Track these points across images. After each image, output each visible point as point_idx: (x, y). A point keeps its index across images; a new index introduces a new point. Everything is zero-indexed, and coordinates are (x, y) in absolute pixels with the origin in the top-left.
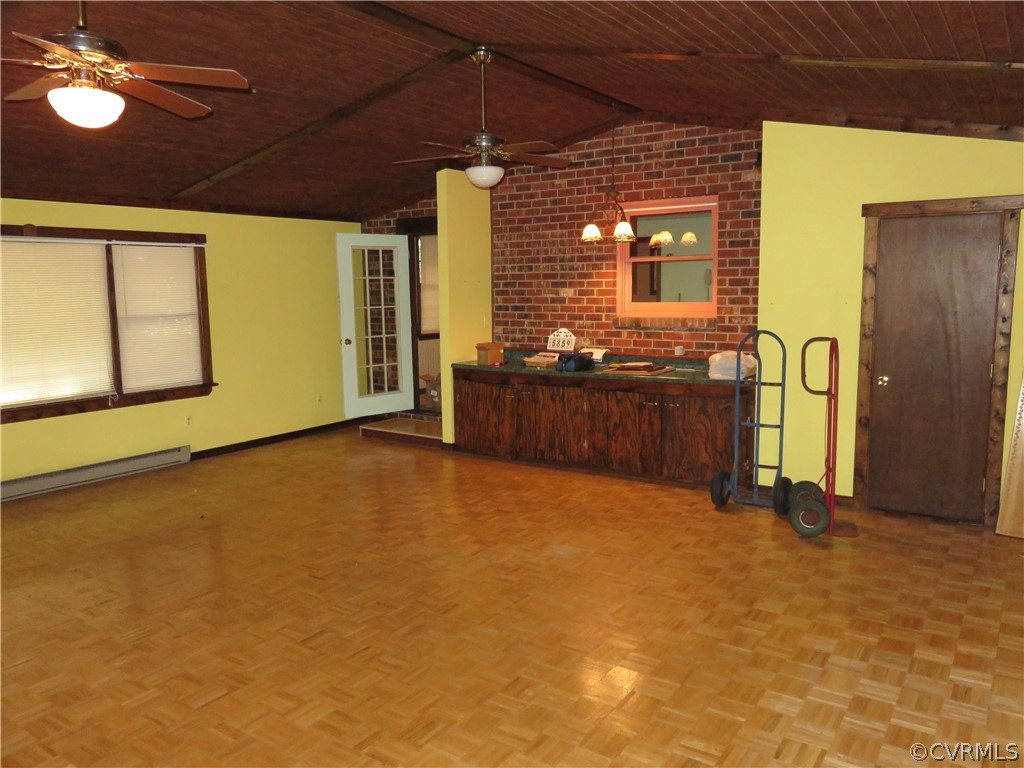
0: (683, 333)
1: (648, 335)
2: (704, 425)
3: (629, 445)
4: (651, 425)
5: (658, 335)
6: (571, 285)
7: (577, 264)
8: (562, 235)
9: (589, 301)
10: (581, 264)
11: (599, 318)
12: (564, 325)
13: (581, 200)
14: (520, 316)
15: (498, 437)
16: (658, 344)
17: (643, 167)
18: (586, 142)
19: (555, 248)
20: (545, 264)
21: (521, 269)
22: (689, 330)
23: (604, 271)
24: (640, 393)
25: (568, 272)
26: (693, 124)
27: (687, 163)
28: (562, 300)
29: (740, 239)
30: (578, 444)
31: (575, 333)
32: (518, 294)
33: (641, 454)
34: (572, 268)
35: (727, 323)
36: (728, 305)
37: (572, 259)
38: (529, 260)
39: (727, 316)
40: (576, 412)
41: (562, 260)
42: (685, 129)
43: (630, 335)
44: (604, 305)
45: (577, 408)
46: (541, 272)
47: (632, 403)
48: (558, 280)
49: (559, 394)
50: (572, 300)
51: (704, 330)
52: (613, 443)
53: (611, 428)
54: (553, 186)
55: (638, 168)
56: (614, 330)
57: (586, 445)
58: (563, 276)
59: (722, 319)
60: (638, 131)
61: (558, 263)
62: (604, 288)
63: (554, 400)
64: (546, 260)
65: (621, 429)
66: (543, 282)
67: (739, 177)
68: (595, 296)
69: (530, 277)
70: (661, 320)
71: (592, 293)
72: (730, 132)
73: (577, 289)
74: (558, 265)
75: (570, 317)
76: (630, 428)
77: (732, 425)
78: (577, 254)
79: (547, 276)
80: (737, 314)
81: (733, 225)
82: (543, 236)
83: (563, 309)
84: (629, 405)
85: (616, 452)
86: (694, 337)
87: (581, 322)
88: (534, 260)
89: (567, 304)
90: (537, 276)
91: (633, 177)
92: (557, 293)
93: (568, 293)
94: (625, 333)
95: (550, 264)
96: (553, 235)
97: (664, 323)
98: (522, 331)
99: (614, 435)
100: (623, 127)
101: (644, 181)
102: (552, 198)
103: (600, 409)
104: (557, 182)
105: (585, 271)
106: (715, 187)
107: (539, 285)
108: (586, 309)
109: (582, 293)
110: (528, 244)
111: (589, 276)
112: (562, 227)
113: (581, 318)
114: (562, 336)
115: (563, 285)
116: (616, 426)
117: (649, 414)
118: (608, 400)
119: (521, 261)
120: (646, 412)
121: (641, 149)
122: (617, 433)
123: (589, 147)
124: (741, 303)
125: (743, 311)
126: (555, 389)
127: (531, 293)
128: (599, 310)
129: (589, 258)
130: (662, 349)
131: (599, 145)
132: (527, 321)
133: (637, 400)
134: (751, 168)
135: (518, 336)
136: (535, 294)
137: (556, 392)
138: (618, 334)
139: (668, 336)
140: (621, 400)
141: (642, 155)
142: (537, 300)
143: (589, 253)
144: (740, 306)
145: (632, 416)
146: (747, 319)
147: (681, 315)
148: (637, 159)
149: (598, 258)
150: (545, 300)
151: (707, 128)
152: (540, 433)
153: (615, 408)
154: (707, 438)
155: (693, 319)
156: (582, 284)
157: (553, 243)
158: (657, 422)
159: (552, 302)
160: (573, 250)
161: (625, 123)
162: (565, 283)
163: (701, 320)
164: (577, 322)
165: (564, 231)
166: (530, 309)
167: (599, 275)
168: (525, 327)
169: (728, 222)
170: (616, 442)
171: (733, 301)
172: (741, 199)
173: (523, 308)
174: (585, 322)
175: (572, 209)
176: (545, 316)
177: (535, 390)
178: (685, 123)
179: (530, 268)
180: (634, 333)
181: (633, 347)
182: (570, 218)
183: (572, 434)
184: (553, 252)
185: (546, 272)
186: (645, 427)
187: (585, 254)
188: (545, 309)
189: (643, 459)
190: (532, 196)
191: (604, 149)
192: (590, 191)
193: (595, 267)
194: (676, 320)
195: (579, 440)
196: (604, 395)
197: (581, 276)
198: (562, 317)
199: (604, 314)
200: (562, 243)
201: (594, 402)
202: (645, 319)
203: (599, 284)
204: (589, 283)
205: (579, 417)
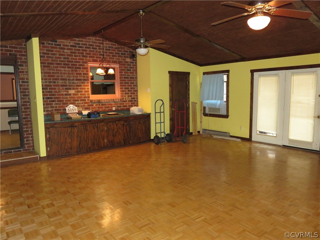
0: (113, 103)
1: (102, 105)
2: (140, 127)
3: (120, 138)
4: (126, 129)
5: (105, 105)
6: (73, 89)
7: (75, 81)
8: (68, 71)
9: (81, 94)
10: (77, 81)
11: (85, 100)
12: (71, 104)
13: (76, 59)
14: (50, 101)
15: (71, 147)
16: (105, 107)
17: (98, 52)
18: (77, 39)
19: (66, 75)
20: (61, 81)
21: (50, 82)
22: (115, 102)
23: (86, 84)
24: (123, 121)
25: (72, 84)
26: (113, 42)
27: (111, 53)
28: (70, 94)
29: (126, 77)
30: (103, 142)
31: (76, 106)
32: (49, 93)
33: (124, 139)
34: (73, 83)
35: (124, 100)
36: (124, 95)
37: (73, 80)
38: (54, 79)
39: (124, 98)
40: (102, 131)
41: (69, 80)
42: (110, 43)
43: (96, 105)
44: (87, 96)
45: (103, 129)
46: (60, 84)
47: (121, 125)
48: (68, 87)
49: (96, 126)
50: (74, 94)
51: (119, 102)
52: (115, 138)
53: (115, 133)
54: (64, 52)
55: (96, 52)
56: (91, 104)
57: (106, 141)
58: (70, 86)
59: (123, 99)
60: (96, 40)
61: (67, 81)
62: (86, 90)
63: (94, 128)
64: (61, 79)
65: (118, 133)
66: (61, 88)
67: (125, 60)
68: (83, 93)
69: (54, 86)
70: (107, 100)
71: (82, 92)
72: (123, 47)
73: (76, 90)
74: (67, 82)
75: (74, 100)
76: (120, 132)
77: (146, 125)
78: (75, 78)
79: (62, 86)
80: (127, 97)
81: (125, 73)
82: (60, 70)
83: (70, 98)
84: (120, 125)
85: (116, 140)
86: (116, 104)
87: (78, 102)
88: (56, 79)
89: (72, 96)
90: (58, 86)
91: (95, 54)
92: (68, 92)
93: (72, 92)
94: (95, 105)
95: (64, 81)
96: (64, 70)
97: (108, 101)
98: (52, 107)
99: (115, 135)
100: (91, 37)
101: (98, 56)
102: (63, 57)
103: (111, 128)
104: (65, 51)
105: (79, 84)
106: (119, 61)
107: (59, 89)
108: (80, 97)
109: (78, 92)
110: (53, 73)
111: (81, 86)
112: (68, 68)
113: (78, 101)
114: (71, 107)
115: (70, 89)
116: (116, 132)
117: (126, 127)
118: (113, 125)
119: (50, 79)
120: (125, 126)
121: (98, 46)
122: (117, 134)
123: (78, 41)
124: (127, 94)
125: (128, 96)
126: (94, 124)
127: (56, 92)
128: (85, 97)
129: (80, 80)
130: (107, 109)
131: (82, 41)
132: (54, 103)
133: (122, 123)
134: (128, 58)
135: (50, 109)
136: (57, 93)
137: (95, 126)
138: (92, 105)
139: (108, 104)
140: (117, 124)
141: (98, 48)
142: (58, 95)
143: (80, 78)
144: (127, 95)
145: (121, 128)
146: (129, 98)
147: (112, 98)
148: (96, 49)
149: (84, 80)
150: (63, 95)
151: (117, 44)
152: (89, 141)
153: (115, 127)
154: (141, 130)
155: (116, 99)
156: (77, 89)
157: (65, 73)
158: (128, 128)
159: (65, 96)
160: (73, 76)
161: (92, 36)
162: (71, 88)
163: (118, 99)
164: (77, 102)
165: (69, 69)
166: (55, 98)
167: (84, 86)
168: (53, 105)
169: (123, 72)
170: (116, 137)
171: (125, 94)
172: (126, 66)
173: (52, 98)
174: (80, 102)
175: (72, 62)
176: (62, 101)
177: (86, 126)
178: (111, 41)
179: (55, 82)
180: (98, 104)
181: (97, 109)
182: (72, 65)
183: (101, 139)
184: (65, 76)
185: (62, 84)
186: (125, 131)
187: (78, 78)
188: (62, 98)
189: (124, 141)
190: (54, 54)
191: (84, 43)
192: (80, 56)
193: (82, 83)
194: (111, 99)
195: (104, 140)
196: (112, 124)
197: (77, 86)
198: (70, 100)
199: (87, 99)
200: (69, 73)
201: (108, 126)
202: (102, 100)
203: (84, 89)
204: (80, 88)
205: (103, 133)
